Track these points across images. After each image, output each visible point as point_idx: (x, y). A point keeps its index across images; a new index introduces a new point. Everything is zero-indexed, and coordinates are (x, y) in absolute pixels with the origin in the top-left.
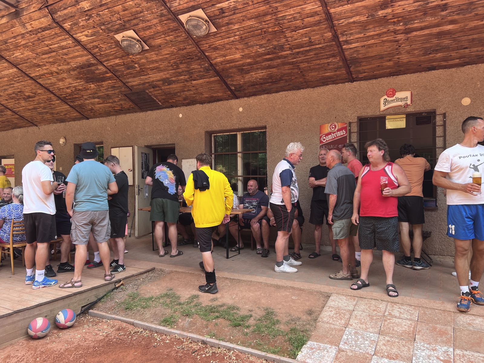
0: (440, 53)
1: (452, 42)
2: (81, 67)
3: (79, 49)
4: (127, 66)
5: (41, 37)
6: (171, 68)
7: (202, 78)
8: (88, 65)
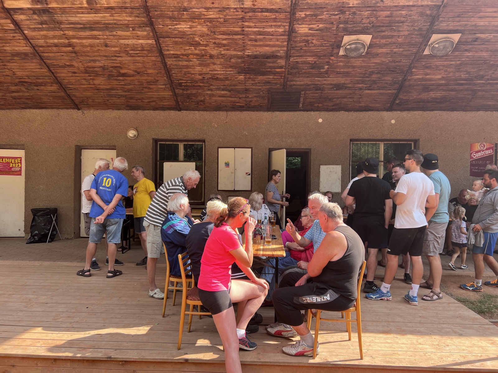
2: (256, 57)
3: (282, 39)
4: (314, 66)
5: (250, 16)
6: (362, 75)
7: (379, 89)
8: (267, 57)
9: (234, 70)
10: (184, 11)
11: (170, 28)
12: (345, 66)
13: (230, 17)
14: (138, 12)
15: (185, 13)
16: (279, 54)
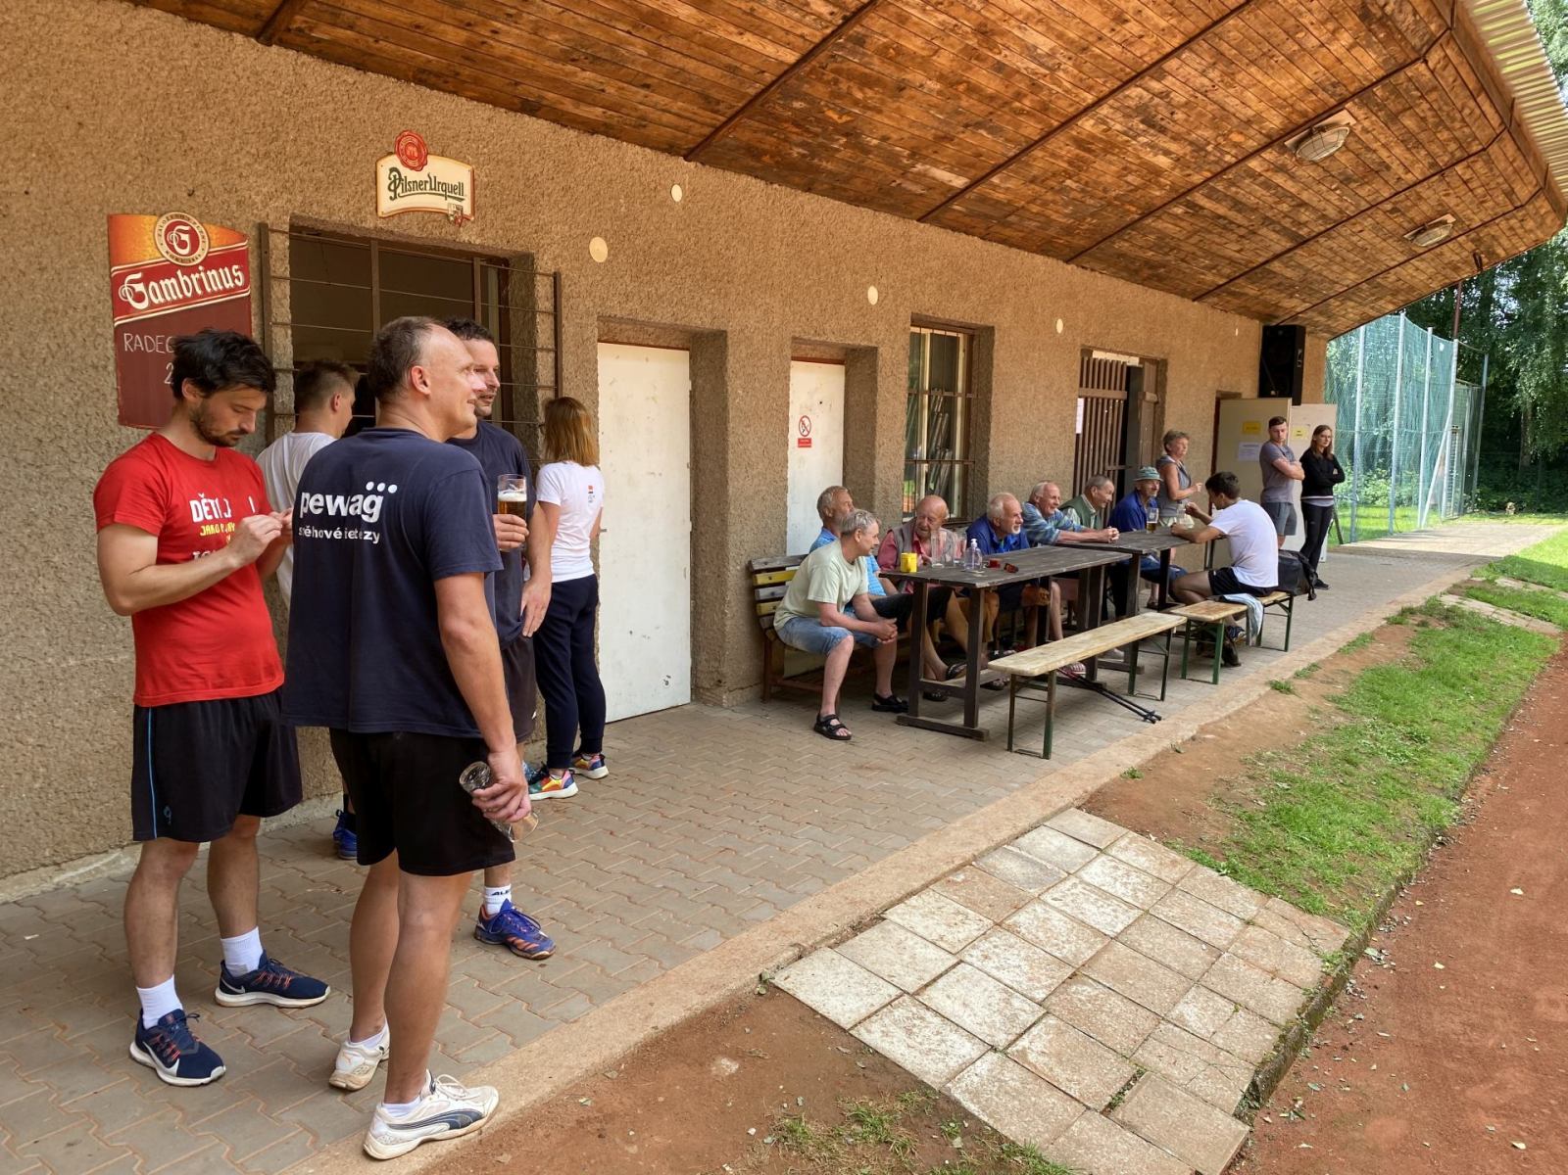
0: (593, 71)
1: (645, 54)
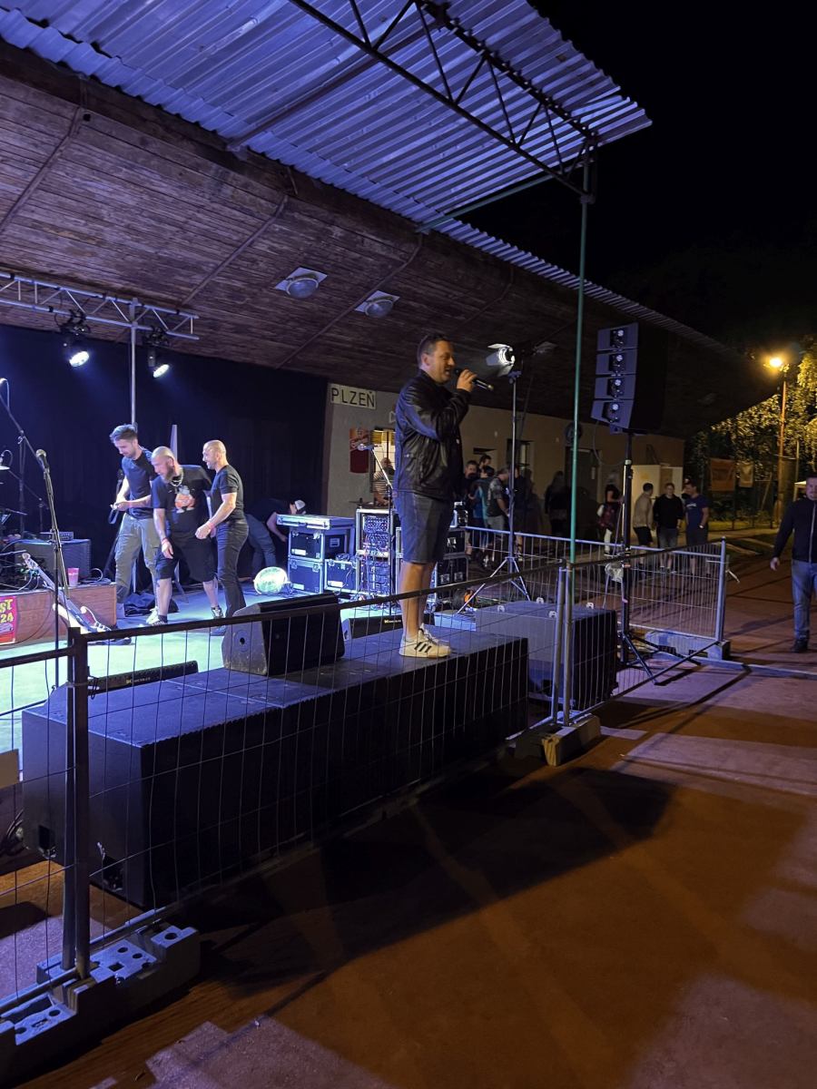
2: (169, 262)
3: (228, 249)
4: (235, 294)
5: (214, 208)
6: (278, 320)
7: (283, 342)
8: (184, 265)
9: (118, 272)
10: (126, 167)
11: (75, 182)
12: (270, 304)
13: (186, 200)
14: (44, 140)
15: (124, 169)
16: (204, 268)
